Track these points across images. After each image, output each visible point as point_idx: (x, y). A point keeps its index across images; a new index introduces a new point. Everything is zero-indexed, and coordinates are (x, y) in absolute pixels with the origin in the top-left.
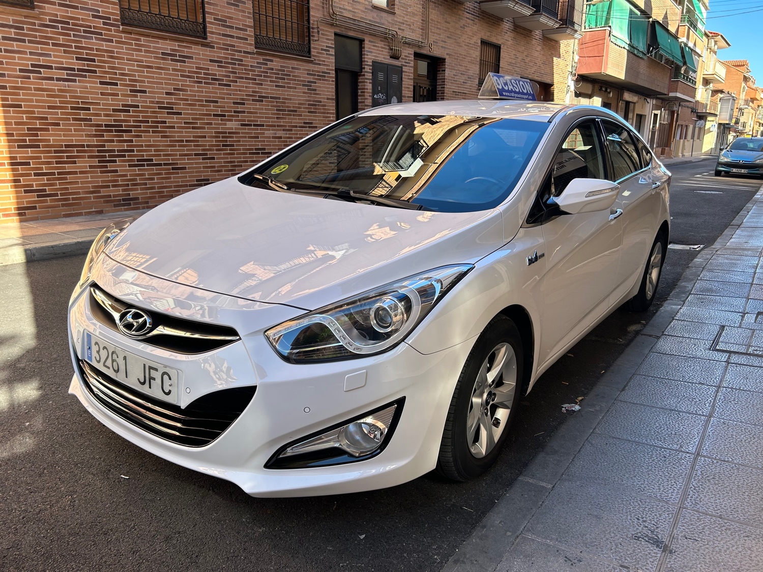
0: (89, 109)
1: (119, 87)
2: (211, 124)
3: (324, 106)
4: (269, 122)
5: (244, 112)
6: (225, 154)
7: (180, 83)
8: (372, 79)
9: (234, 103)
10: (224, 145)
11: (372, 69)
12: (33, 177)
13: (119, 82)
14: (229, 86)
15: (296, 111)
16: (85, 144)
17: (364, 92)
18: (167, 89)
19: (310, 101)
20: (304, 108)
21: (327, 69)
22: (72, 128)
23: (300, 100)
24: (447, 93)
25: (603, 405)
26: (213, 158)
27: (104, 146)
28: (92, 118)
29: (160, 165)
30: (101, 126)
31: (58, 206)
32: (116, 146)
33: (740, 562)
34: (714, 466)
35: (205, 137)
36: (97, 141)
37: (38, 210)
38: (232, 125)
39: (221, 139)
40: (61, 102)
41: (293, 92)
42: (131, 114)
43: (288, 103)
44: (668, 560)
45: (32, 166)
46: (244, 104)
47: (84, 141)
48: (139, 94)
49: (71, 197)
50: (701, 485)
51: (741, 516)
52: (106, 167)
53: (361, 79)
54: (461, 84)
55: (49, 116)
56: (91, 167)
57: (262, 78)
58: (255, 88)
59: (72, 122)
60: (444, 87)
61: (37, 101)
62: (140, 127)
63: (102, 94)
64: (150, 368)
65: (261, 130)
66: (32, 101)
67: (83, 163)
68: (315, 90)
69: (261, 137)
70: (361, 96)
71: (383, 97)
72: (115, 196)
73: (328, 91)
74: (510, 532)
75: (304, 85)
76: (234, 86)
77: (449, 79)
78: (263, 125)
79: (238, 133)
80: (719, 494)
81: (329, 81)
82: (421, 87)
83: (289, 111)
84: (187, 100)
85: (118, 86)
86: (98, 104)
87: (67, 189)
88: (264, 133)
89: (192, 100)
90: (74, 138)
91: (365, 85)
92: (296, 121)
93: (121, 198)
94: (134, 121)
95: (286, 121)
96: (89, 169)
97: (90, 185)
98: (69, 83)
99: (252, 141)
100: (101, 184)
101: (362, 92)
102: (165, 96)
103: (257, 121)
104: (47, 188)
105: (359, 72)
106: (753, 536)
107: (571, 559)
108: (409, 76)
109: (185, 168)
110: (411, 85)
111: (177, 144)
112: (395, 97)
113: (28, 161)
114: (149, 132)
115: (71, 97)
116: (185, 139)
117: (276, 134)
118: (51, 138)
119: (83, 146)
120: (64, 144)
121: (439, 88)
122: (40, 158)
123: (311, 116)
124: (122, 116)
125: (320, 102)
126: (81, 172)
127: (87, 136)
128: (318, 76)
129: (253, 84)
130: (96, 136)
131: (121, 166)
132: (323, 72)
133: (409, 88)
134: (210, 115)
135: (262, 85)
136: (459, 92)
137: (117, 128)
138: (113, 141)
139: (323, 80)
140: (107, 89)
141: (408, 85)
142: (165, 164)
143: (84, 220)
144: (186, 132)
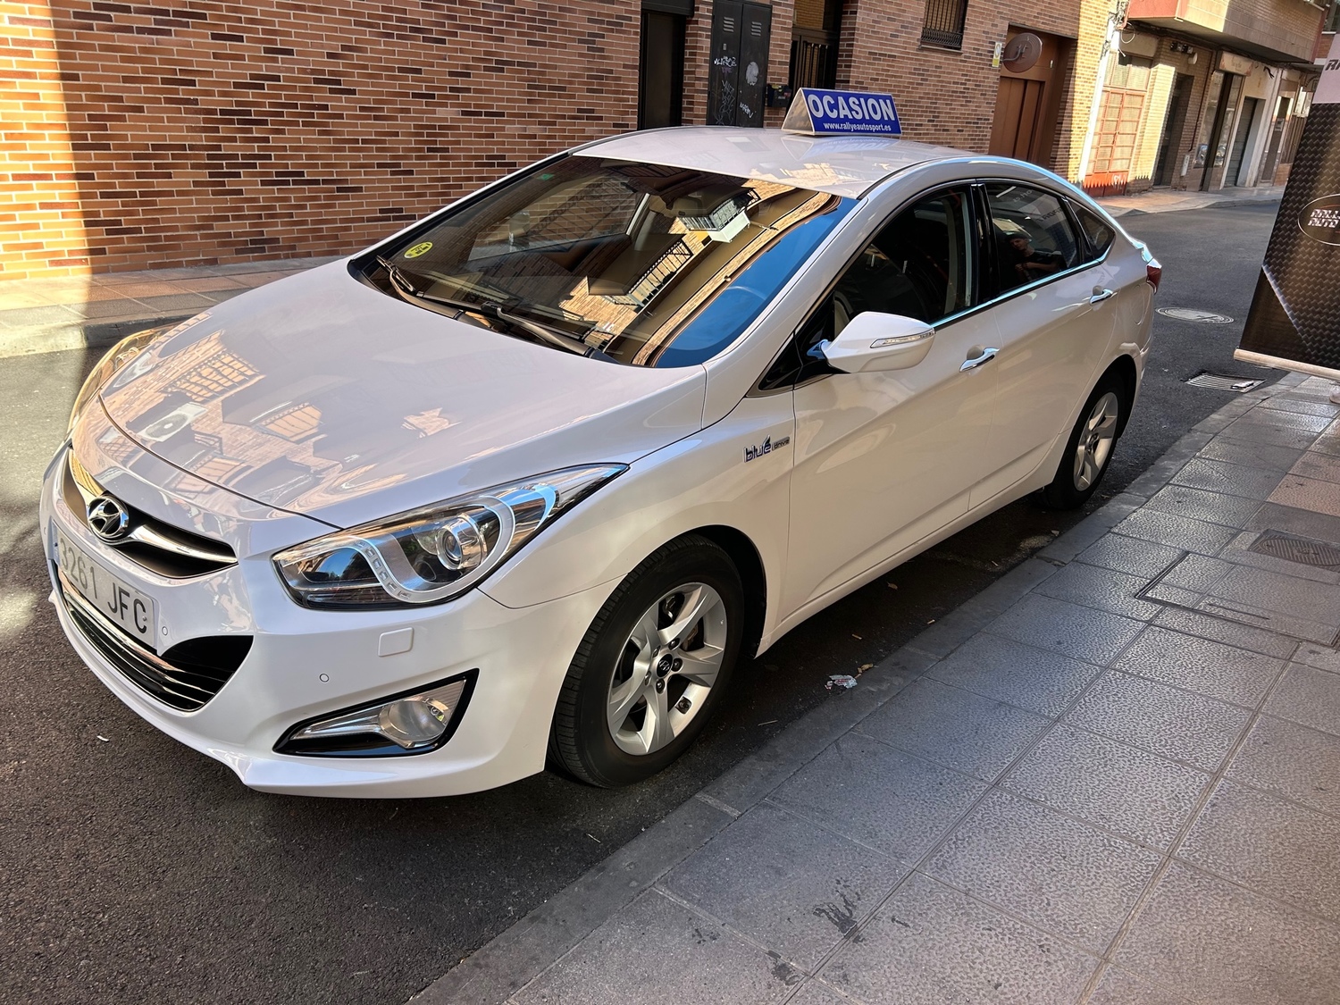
0: (192, 83)
1: (245, 43)
2: (408, 111)
3: (618, 79)
4: (514, 108)
5: (468, 90)
6: (431, 165)
7: (354, 37)
8: (712, 30)
9: (451, 74)
10: (430, 150)
11: (713, 12)
12: (99, 200)
13: (245, 35)
14: (443, 41)
15: (564, 89)
16: (187, 143)
17: (695, 54)
18: (331, 47)
19: (591, 70)
20: (580, 83)
21: (627, 11)
22: (165, 115)
23: (573, 68)
24: (857, 57)
25: (898, 681)
26: (411, 172)
27: (219, 148)
28: (199, 98)
29: (317, 182)
30: (213, 112)
31: (141, 250)
32: (239, 148)
33: (953, 968)
34: (1009, 806)
35: (396, 134)
36: (208, 139)
37: (107, 255)
38: (447, 113)
39: (425, 138)
40: (145, 70)
41: (560, 53)
42: (266, 91)
43: (550, 74)
44: (844, 952)
45: (97, 180)
46: (468, 75)
47: (184, 138)
48: (280, 56)
49: (162, 234)
50: (970, 837)
51: (1001, 895)
52: (223, 184)
53: (692, 29)
54: (887, 40)
55: (124, 95)
56: (196, 184)
57: (504, 28)
58: (491, 46)
59: (163, 105)
60: (852, 45)
61: (105, 68)
62: (281, 114)
63: (216, 56)
64: (121, 591)
65: (498, 122)
66: (95, 68)
67: (184, 178)
68: (602, 50)
69: (498, 136)
70: (689, 60)
71: (730, 63)
72: (237, 235)
73: (626, 53)
74: (637, 881)
75: (581, 41)
76: (451, 42)
77: (863, 30)
78: (502, 115)
79: (457, 128)
80: (988, 854)
81: (629, 33)
82: (807, 44)
83: (551, 88)
84: (365, 67)
85: (243, 41)
86: (210, 74)
87: (157, 220)
88: (503, 129)
89: (373, 68)
90: (167, 134)
91: (697, 41)
92: (565, 106)
93: (248, 239)
94: (271, 105)
95: (546, 107)
96: (192, 188)
97: (195, 215)
98: (159, 37)
99: (481, 143)
100: (213, 214)
101: (691, 54)
102: (326, 59)
103: (492, 107)
104: (122, 218)
105: (688, 16)
106: (1000, 930)
107: (702, 934)
108: (785, 23)
109: (360, 189)
110: (787, 41)
111: (347, 146)
112: (753, 64)
113: (90, 172)
114: (297, 123)
115: (162, 61)
116: (360, 138)
117: (525, 129)
118: (129, 133)
119: (183, 147)
120: (150, 143)
121: (843, 46)
122: (109, 167)
123: (592, 98)
124: (250, 95)
125: (611, 72)
126: (180, 193)
127: (190, 129)
128: (609, 23)
129: (487, 38)
130: (205, 130)
131: (249, 184)
132: (618, 17)
133: (782, 46)
134: (407, 95)
135: (502, 40)
136: (880, 54)
137: (242, 117)
138: (234, 139)
139: (618, 31)
140: (224, 47)
141: (782, 40)
142: (325, 182)
143: (182, 276)
144: (363, 126)
